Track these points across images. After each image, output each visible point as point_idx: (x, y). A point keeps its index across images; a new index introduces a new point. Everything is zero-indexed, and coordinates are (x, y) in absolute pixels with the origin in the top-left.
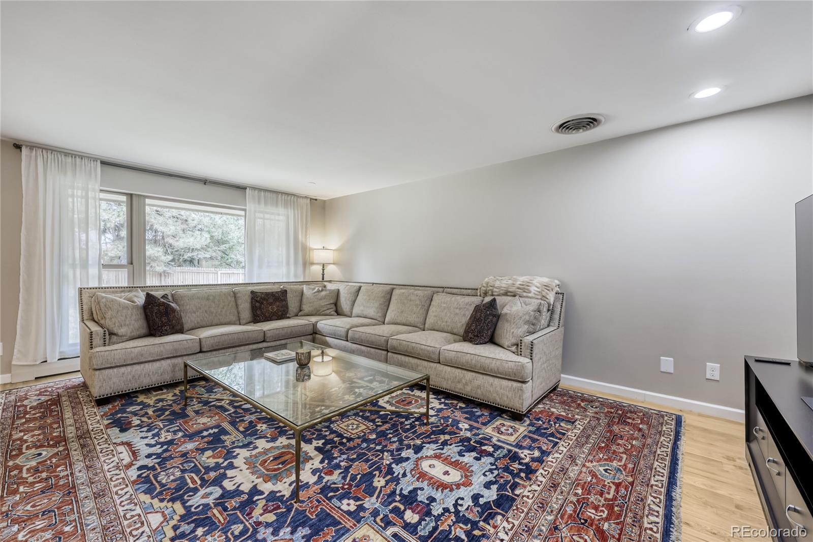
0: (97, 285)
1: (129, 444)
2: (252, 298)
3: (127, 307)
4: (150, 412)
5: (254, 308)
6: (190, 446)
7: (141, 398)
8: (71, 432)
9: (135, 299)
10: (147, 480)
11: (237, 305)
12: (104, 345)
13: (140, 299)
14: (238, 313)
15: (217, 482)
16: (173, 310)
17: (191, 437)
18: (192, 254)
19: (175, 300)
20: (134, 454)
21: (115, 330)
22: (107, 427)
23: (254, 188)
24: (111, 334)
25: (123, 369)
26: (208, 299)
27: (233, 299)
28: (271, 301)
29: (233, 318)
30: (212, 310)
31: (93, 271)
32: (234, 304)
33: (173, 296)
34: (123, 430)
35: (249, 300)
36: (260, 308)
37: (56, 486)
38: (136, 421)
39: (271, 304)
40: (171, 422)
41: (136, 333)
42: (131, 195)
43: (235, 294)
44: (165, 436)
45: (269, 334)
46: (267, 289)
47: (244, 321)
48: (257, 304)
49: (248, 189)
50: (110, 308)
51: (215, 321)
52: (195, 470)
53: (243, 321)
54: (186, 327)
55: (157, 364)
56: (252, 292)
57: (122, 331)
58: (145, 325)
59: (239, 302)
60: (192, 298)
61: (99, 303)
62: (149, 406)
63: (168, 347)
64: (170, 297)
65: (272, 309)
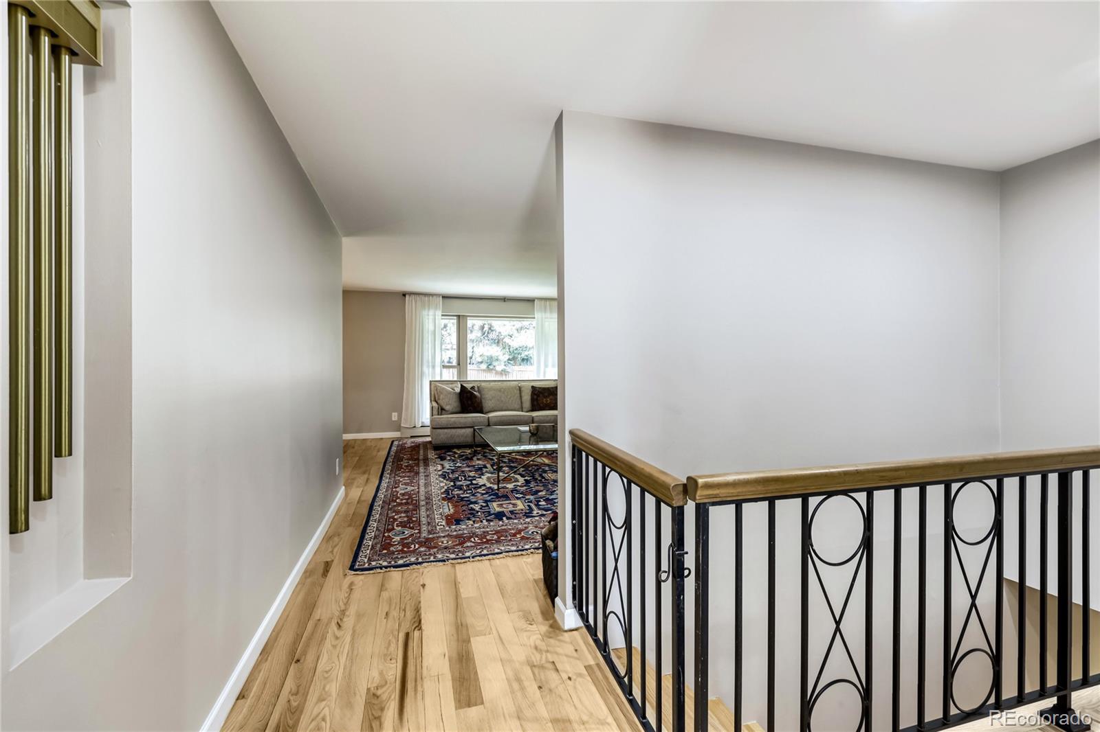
0: (439, 379)
1: (442, 465)
2: (532, 392)
3: (450, 393)
4: (456, 456)
5: (533, 400)
6: (467, 469)
7: (455, 450)
8: (421, 457)
9: (455, 389)
10: (445, 475)
11: (521, 397)
12: (438, 415)
13: (458, 390)
14: (522, 403)
15: (471, 481)
16: (475, 396)
17: (469, 466)
18: (528, 353)
19: (479, 391)
20: (443, 468)
21: (444, 407)
22: (436, 458)
23: (541, 299)
24: (442, 409)
25: (446, 430)
26: (500, 391)
27: (518, 392)
28: (546, 394)
29: (517, 406)
30: (503, 399)
31: (438, 369)
32: (519, 395)
33: (478, 387)
34: (442, 460)
35: (530, 394)
36: (537, 399)
37: (413, 471)
38: (449, 458)
39: (546, 397)
40: (464, 460)
41: (454, 410)
42: (459, 316)
43: (520, 388)
44: (458, 464)
45: (536, 419)
46: (545, 385)
47: (526, 410)
48: (535, 397)
49: (536, 300)
50: (442, 393)
51: (504, 408)
52: (465, 476)
53: (524, 410)
54: (485, 410)
55: (463, 430)
56: (533, 387)
57: (447, 408)
58: (460, 405)
59: (523, 394)
60: (491, 389)
61: (437, 390)
62: (457, 453)
63: (470, 419)
64: (476, 389)
65: (547, 401)
